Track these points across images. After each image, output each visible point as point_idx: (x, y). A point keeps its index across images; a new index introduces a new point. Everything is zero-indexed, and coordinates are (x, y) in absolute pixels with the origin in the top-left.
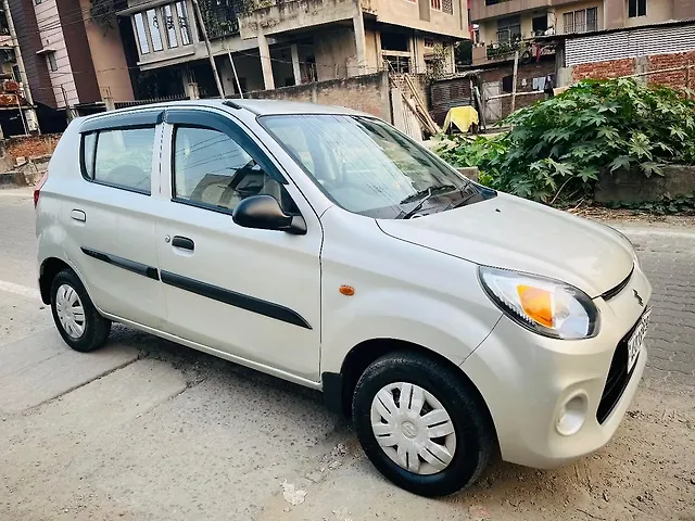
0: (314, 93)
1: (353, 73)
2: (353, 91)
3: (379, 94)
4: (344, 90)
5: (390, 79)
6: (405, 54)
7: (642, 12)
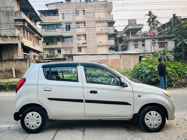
0: (4, 62)
1: (15, 58)
2: (18, 63)
3: (26, 64)
4: (15, 63)
5: (29, 60)
6: (29, 54)
7: (81, 51)
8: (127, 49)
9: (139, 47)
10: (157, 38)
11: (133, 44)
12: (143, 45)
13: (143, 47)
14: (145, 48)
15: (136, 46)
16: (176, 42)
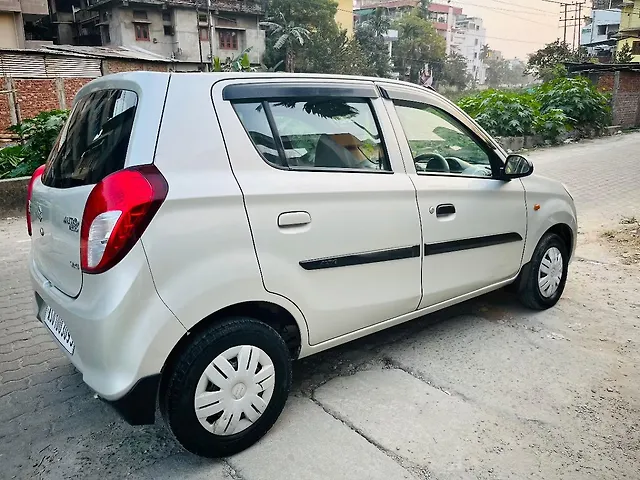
8: (103, 39)
9: (151, 36)
10: (213, 12)
11: (128, 21)
12: (169, 31)
13: (168, 37)
14: (174, 43)
15: (142, 33)
16: (270, 36)
